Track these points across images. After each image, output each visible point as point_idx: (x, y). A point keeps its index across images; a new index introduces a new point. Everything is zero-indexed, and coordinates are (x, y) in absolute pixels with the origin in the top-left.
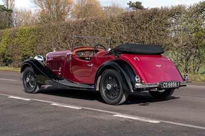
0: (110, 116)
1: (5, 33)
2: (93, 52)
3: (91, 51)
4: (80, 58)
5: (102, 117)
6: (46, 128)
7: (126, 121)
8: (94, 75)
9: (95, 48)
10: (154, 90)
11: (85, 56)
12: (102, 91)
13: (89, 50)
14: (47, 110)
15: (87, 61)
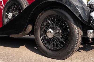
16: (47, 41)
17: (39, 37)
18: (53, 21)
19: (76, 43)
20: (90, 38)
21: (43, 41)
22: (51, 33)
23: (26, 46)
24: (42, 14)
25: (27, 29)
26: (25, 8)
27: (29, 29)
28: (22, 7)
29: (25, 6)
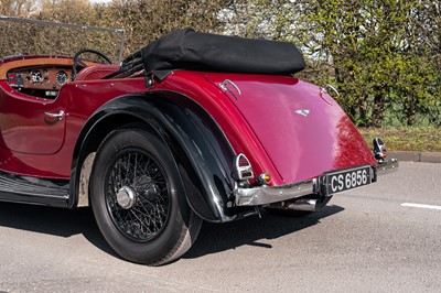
2: (69, 73)
3: (62, 69)
4: (25, 91)
8: (70, 149)
9: (75, 59)
10: (302, 207)
11: (43, 87)
12: (100, 210)
13: (57, 67)
15: (45, 102)
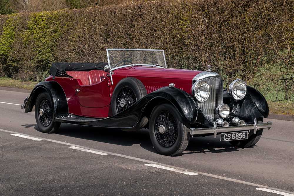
0: (140, 165)
1: (7, 21)
5: (130, 166)
6: (56, 178)
7: (158, 172)
14: (62, 156)
16: (161, 136)
17: (154, 132)
18: (167, 116)
19: (183, 139)
20: (192, 135)
21: (158, 136)
22: (162, 129)
23: (140, 145)
24: (156, 108)
25: (142, 122)
26: (141, 98)
27: (144, 121)
28: (138, 97)
29: (141, 96)
